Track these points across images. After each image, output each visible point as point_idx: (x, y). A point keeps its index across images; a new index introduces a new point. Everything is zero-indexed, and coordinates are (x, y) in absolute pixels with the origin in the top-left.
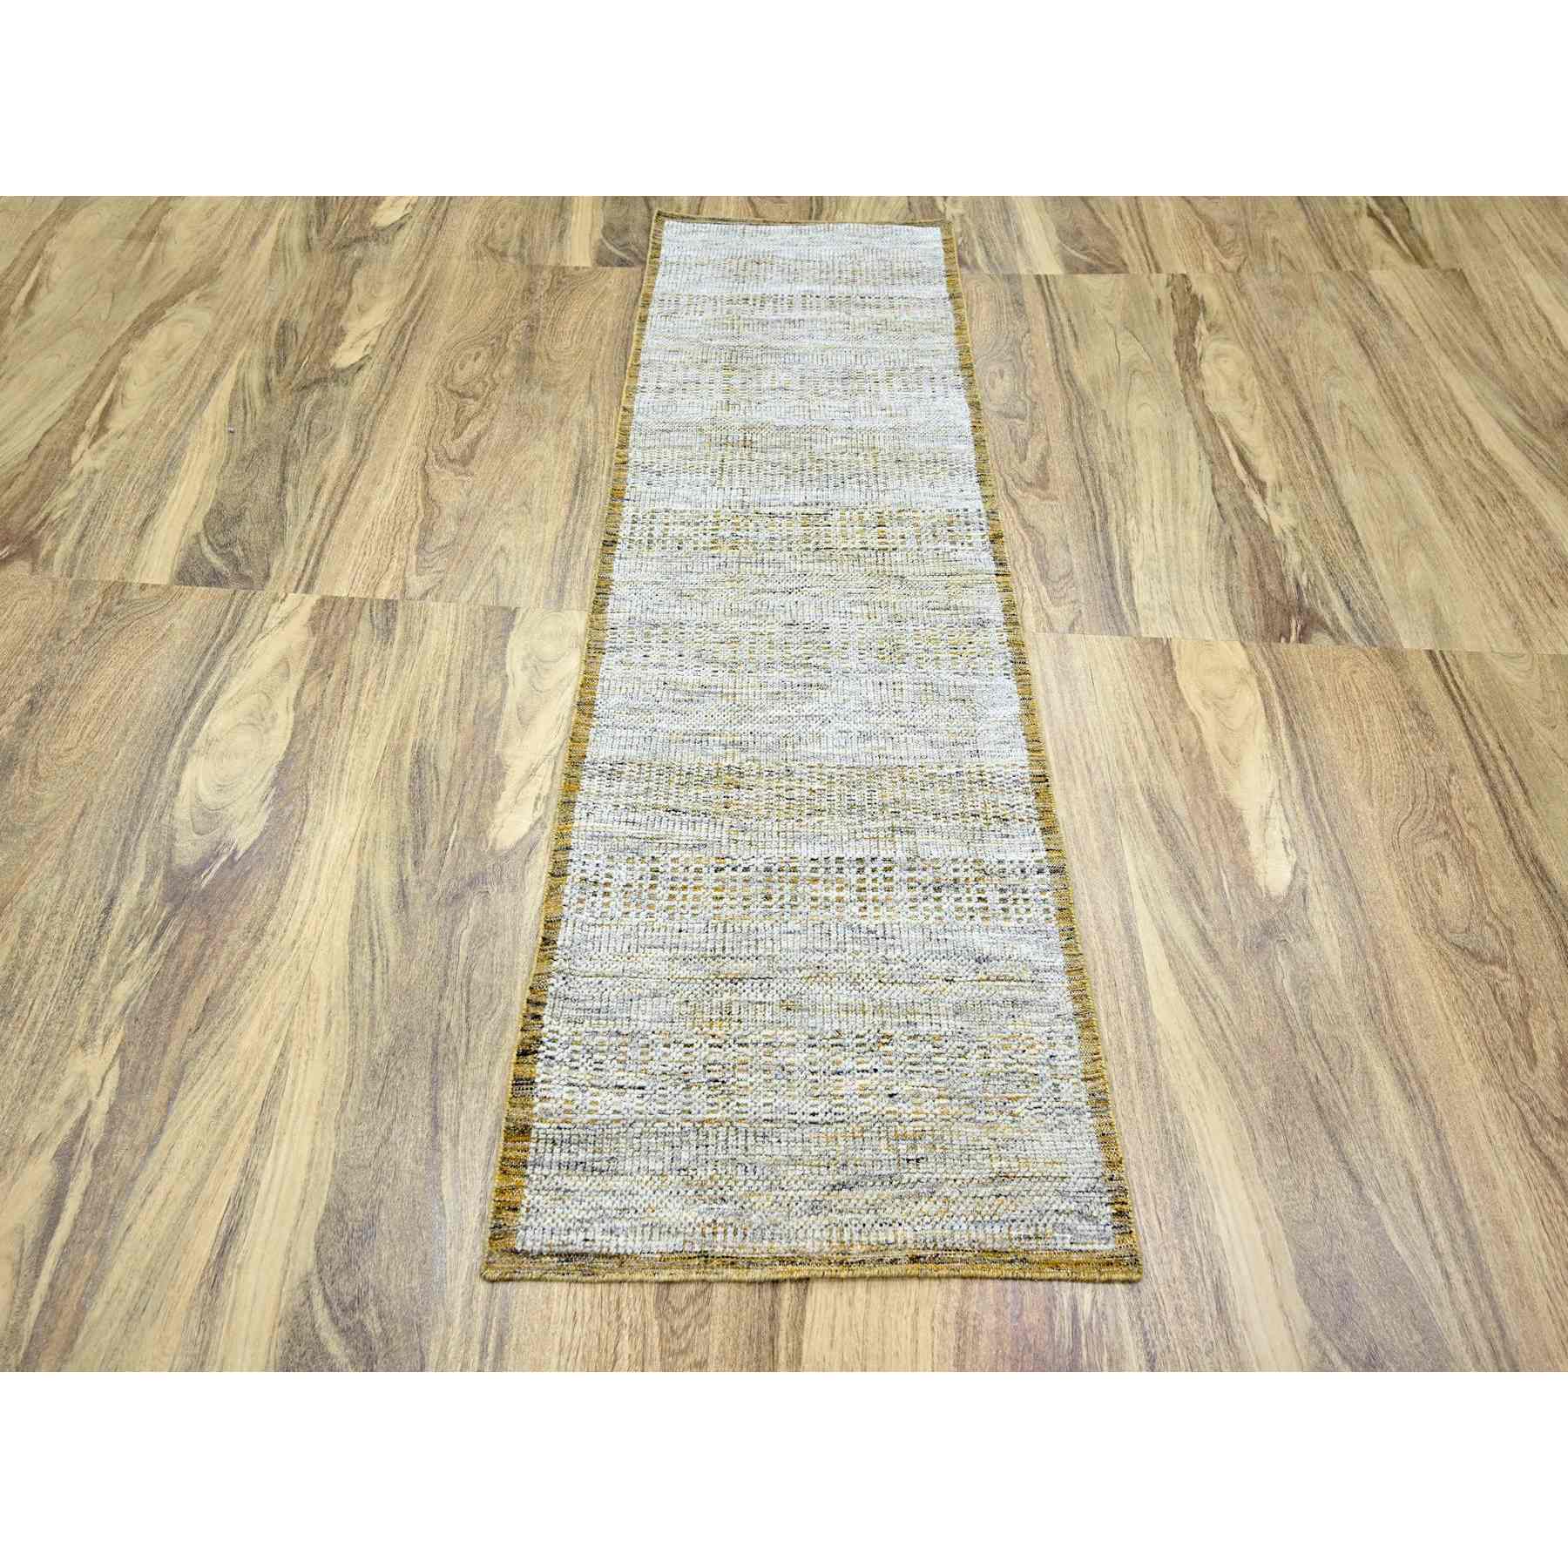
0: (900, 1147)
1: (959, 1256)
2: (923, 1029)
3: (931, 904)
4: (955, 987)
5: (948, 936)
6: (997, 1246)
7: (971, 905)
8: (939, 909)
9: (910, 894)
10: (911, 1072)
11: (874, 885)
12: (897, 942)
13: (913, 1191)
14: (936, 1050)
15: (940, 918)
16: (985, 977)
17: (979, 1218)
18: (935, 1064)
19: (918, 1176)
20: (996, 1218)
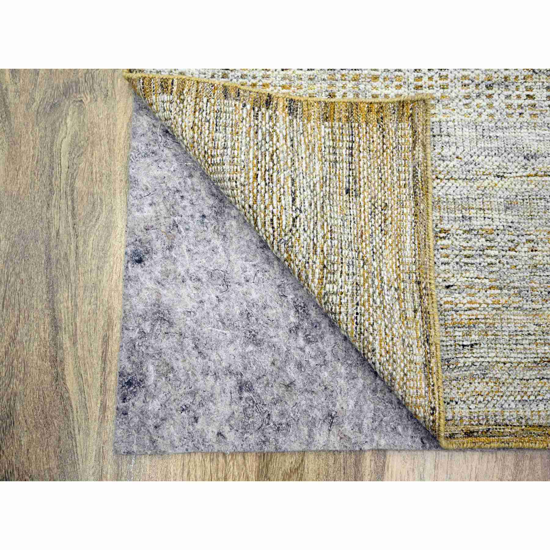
0: (456, 334)
2: (476, 223)
3: (483, 102)
4: (506, 183)
5: (499, 134)
7: (520, 102)
8: (490, 106)
9: (463, 92)
10: (466, 264)
11: (430, 83)
12: (452, 139)
13: (468, 373)
14: (489, 244)
15: (491, 115)
16: (533, 173)
17: (526, 398)
18: (488, 256)
19: (472, 360)
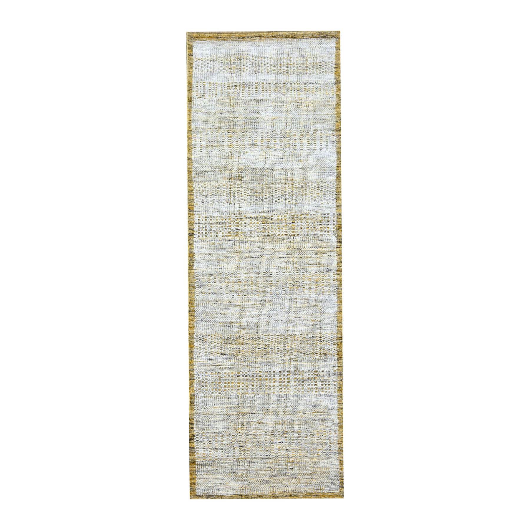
0: (288, 465)
1: (301, 494)
2: (296, 429)
3: (300, 387)
4: (306, 415)
5: (305, 398)
6: (311, 492)
7: (312, 387)
8: (303, 388)
9: (294, 384)
10: (292, 442)
11: (284, 380)
12: (290, 400)
13: (291, 477)
14: (299, 436)
15: (303, 392)
16: (314, 412)
17: (307, 484)
18: (299, 440)
19: (292, 473)
20: (311, 484)
